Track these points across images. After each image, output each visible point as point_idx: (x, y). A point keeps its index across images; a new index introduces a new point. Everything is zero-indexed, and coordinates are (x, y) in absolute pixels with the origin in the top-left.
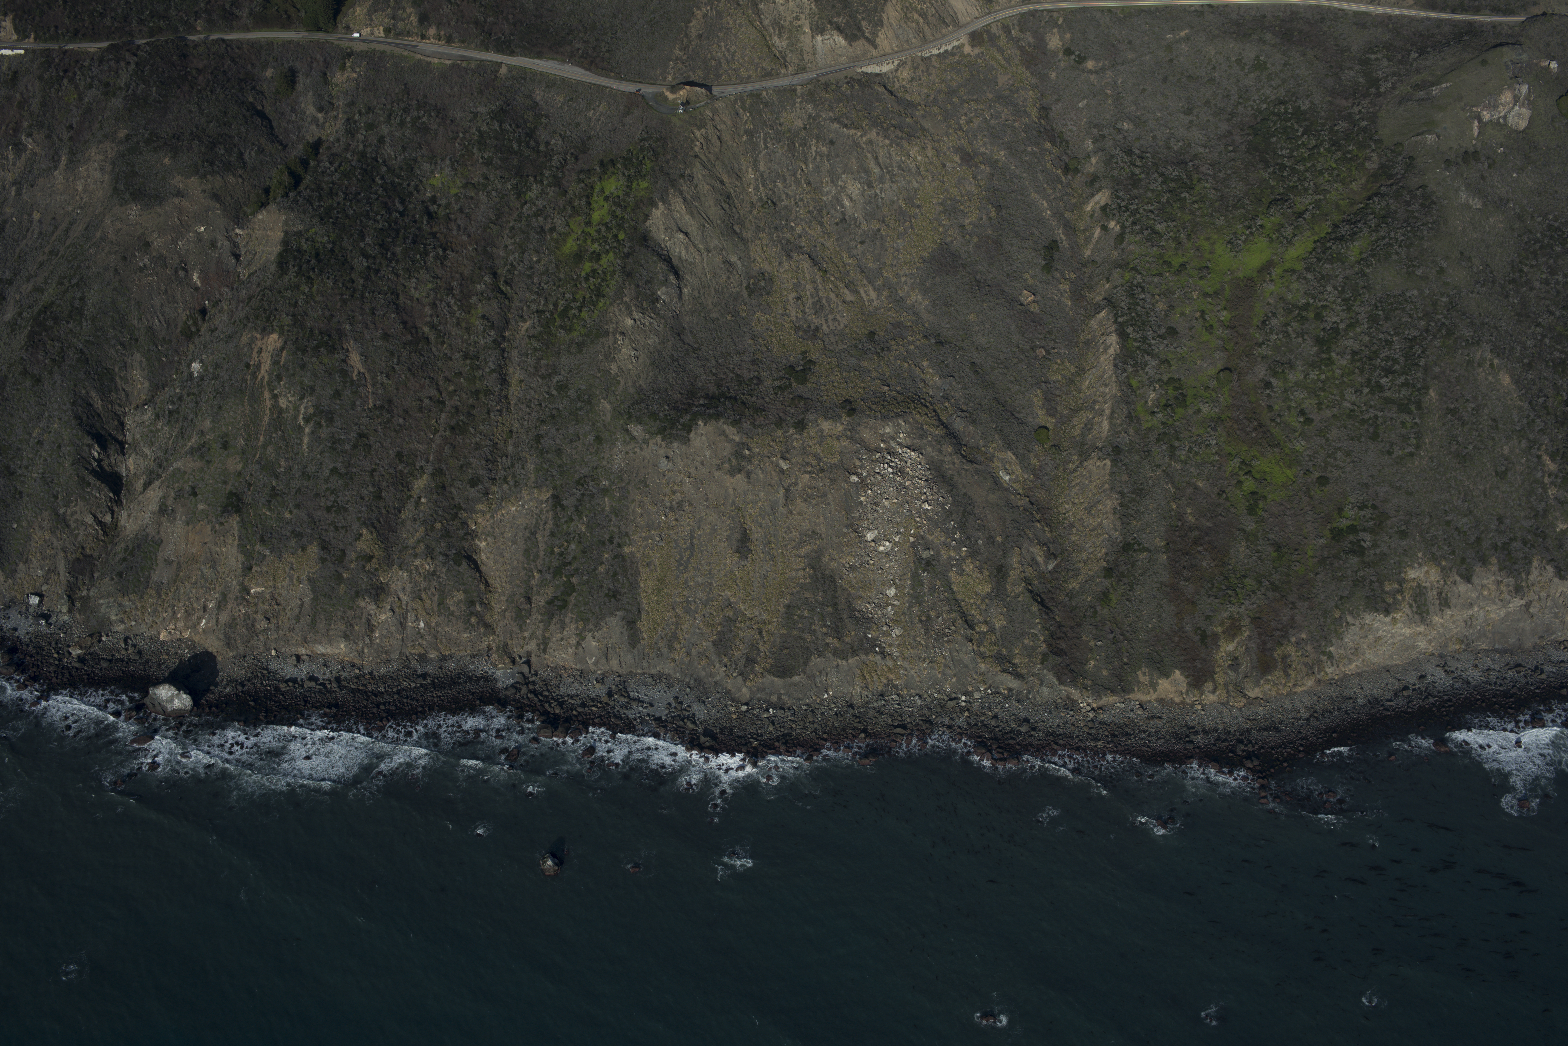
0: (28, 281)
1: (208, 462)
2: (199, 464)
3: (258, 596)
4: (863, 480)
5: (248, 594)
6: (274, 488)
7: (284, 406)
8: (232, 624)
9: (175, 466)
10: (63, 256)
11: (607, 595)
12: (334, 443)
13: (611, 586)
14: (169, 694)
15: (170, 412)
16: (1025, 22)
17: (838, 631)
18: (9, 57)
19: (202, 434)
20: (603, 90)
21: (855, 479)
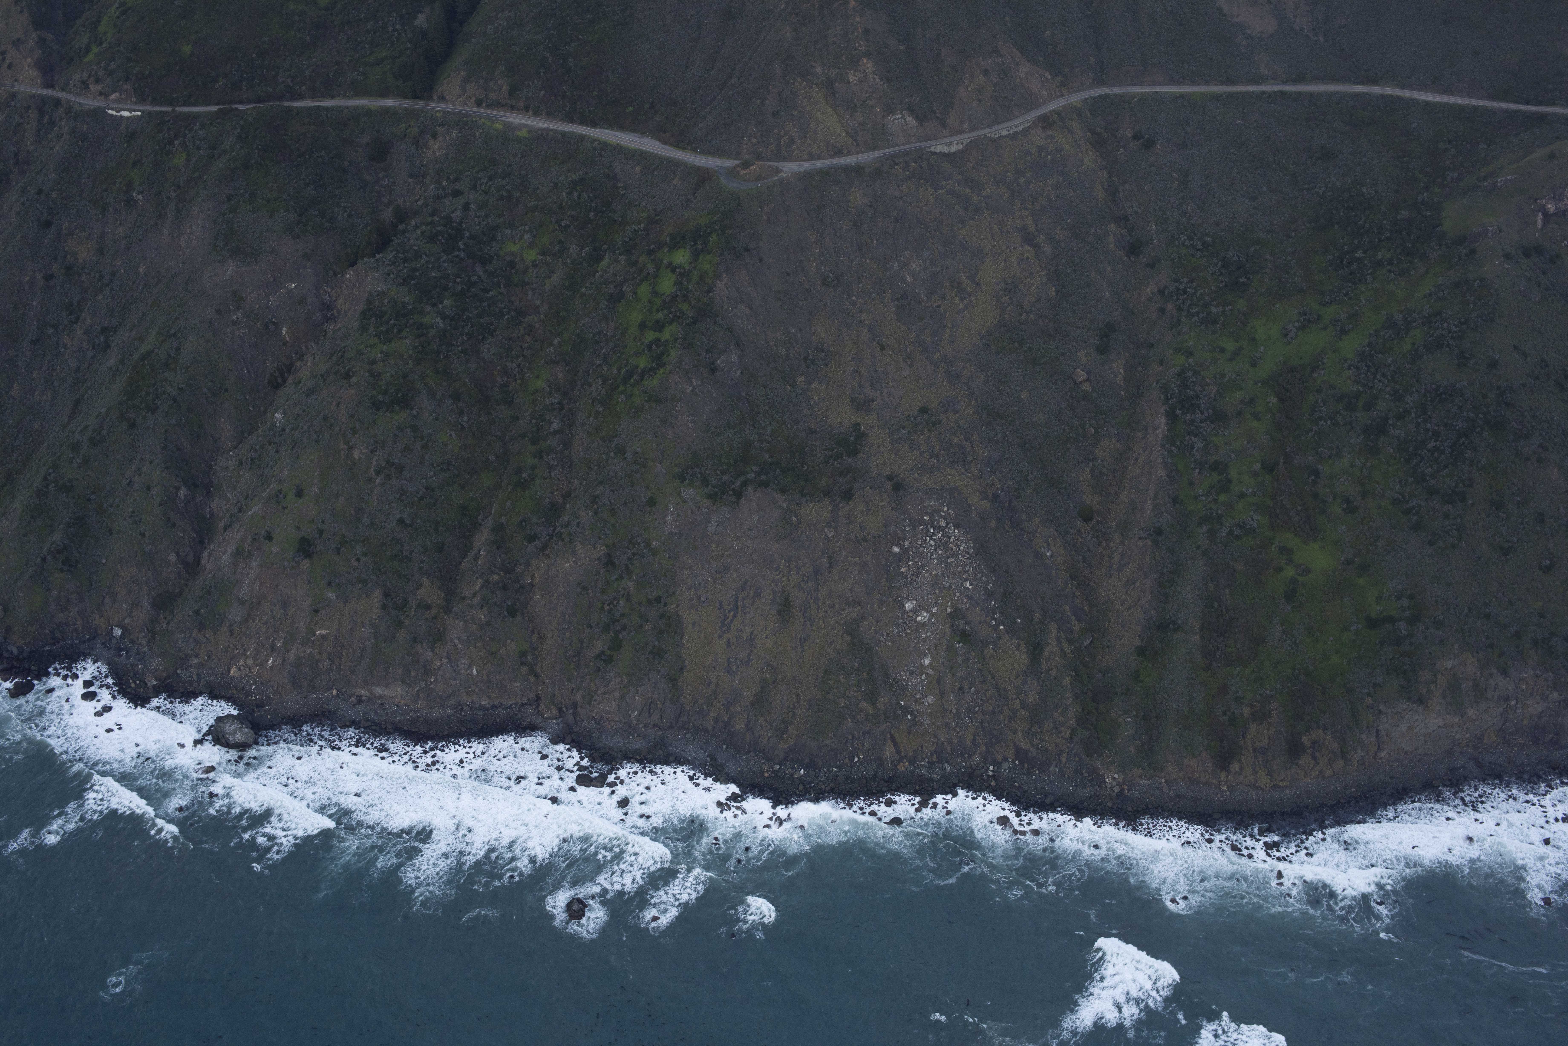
0: (131, 330)
1: (284, 508)
2: (275, 510)
3: (324, 637)
4: (904, 551)
5: (314, 635)
6: (344, 536)
7: (357, 458)
8: (297, 663)
9: (253, 510)
10: (164, 308)
11: (651, 652)
13: (656, 643)
14: (233, 727)
15: (252, 459)
16: (1096, 105)
17: (872, 697)
18: (128, 118)
19: (280, 481)
20: (677, 163)
21: (896, 550)
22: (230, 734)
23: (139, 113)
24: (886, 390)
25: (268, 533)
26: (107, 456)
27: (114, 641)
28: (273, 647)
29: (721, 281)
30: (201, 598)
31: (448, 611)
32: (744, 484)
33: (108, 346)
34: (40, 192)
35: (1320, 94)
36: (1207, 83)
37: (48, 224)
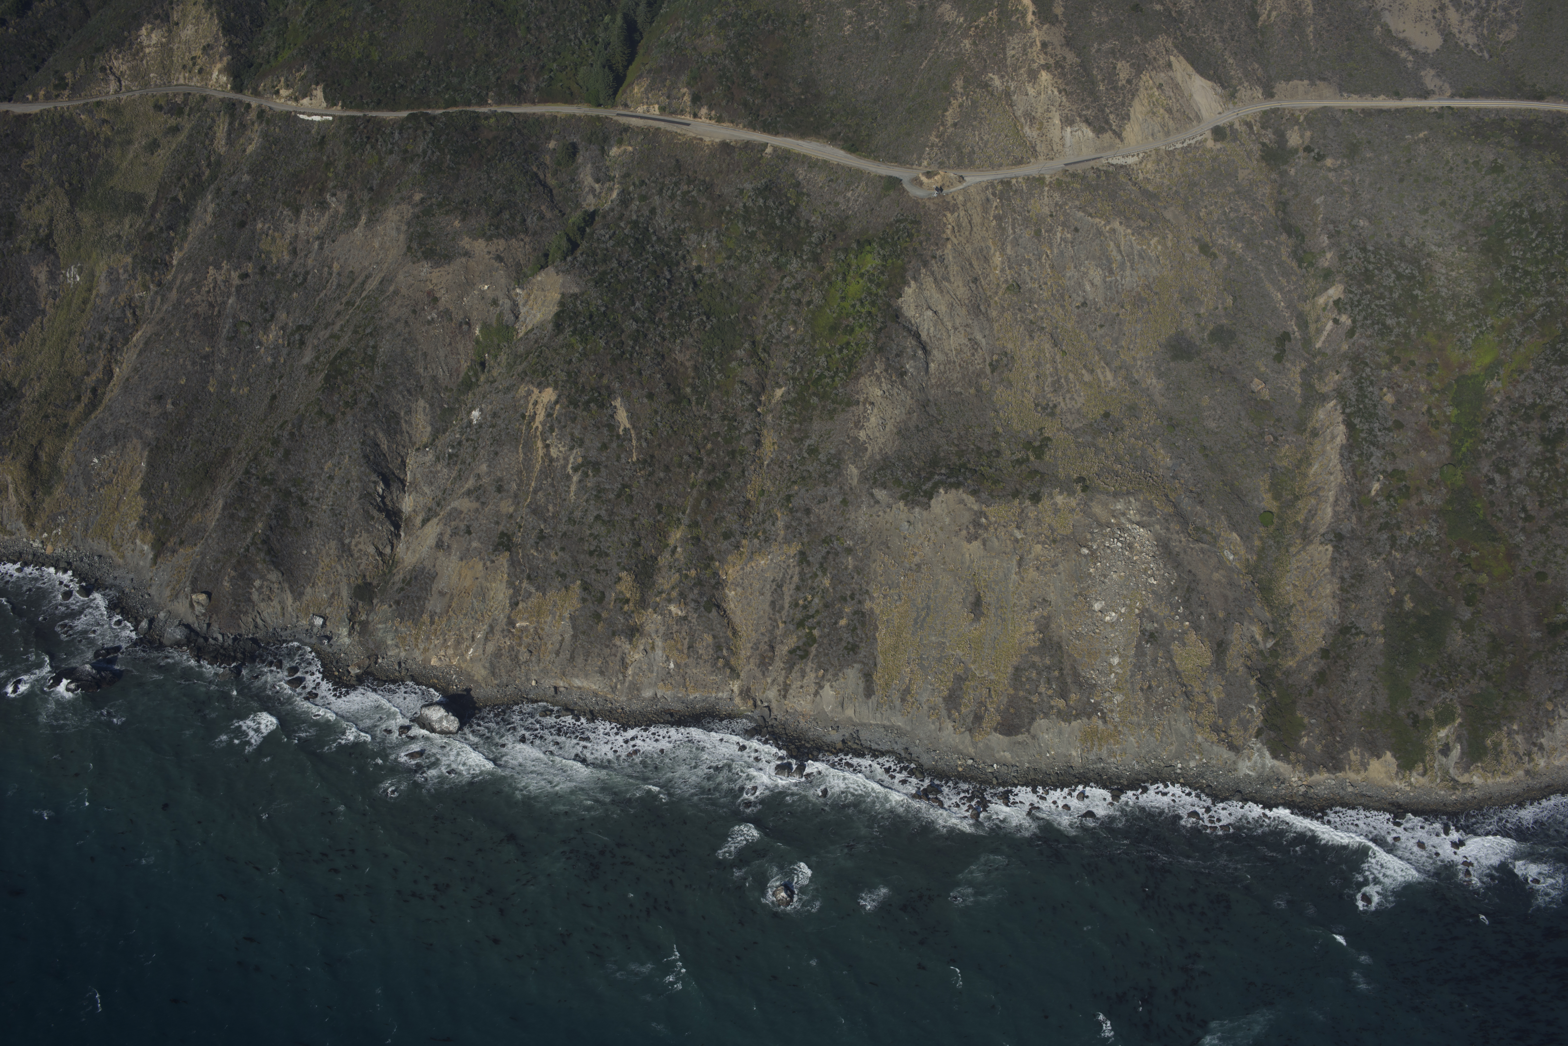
0: (326, 328)
1: (483, 503)
2: (476, 505)
3: (523, 630)
4: (1093, 552)
5: (514, 627)
6: (542, 531)
7: (555, 456)
8: (498, 654)
9: (453, 505)
10: (358, 307)
11: (846, 648)
12: (599, 492)
13: (850, 640)
14: (439, 715)
15: (449, 455)
16: (1266, 119)
17: (1063, 694)
18: (319, 122)
19: (479, 476)
20: (860, 172)
21: (1085, 551)
22: (437, 721)
23: (331, 118)
24: (1068, 396)
25: (468, 527)
26: (307, 451)
27: (315, 630)
28: (473, 638)
29: (909, 287)
30: (402, 589)
31: (645, 605)
32: (935, 486)
33: (302, 343)
34: (235, 193)
35: (1487, 110)
36: (1374, 97)
37: (242, 224)
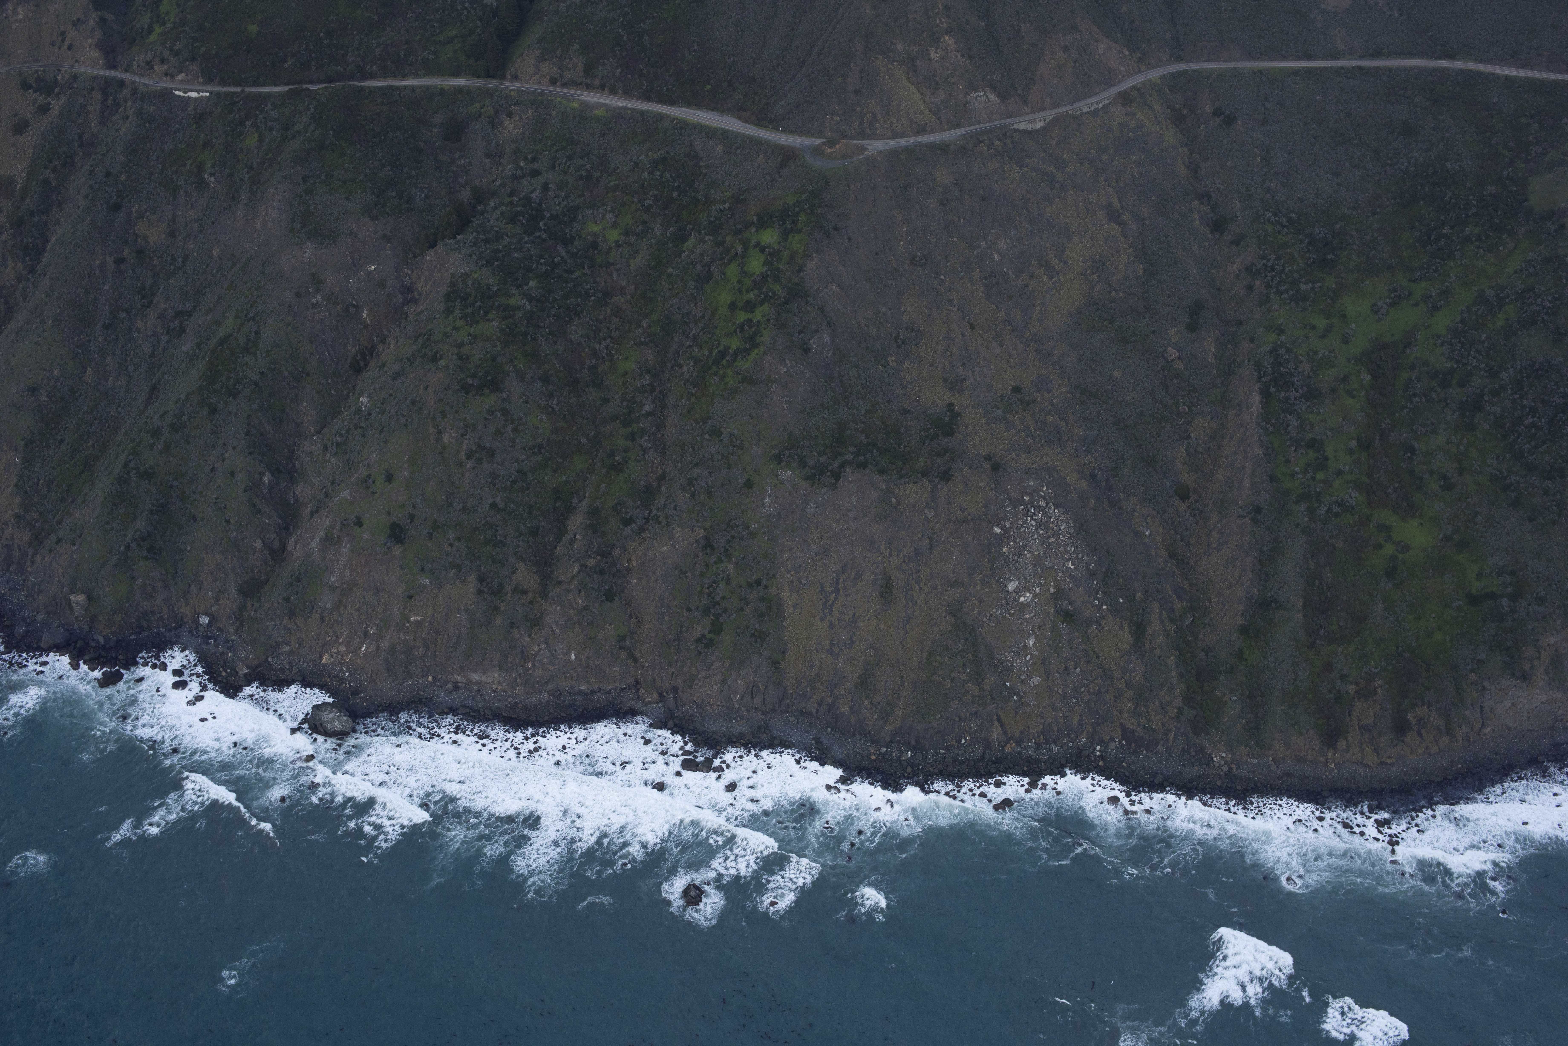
1: (373, 493)
2: (364, 495)
3: (419, 623)
4: (1005, 531)
5: (409, 621)
6: (435, 520)
7: (447, 442)
8: (392, 650)
9: (341, 496)
10: (240, 291)
11: (753, 635)
12: (494, 479)
13: (757, 626)
14: (331, 715)
15: (337, 444)
16: (1175, 81)
17: (978, 678)
18: (195, 99)
19: (369, 466)
20: (761, 142)
21: (997, 530)
22: (328, 722)
23: (207, 94)
24: (977, 369)
25: (358, 518)
26: (189, 443)
27: (201, 629)
28: (366, 634)
29: (812, 260)
30: (291, 584)
31: (544, 596)
32: (842, 465)
33: (182, 330)
34: (108, 175)
35: (1399, 69)
36: (1284, 58)
37: (117, 207)
